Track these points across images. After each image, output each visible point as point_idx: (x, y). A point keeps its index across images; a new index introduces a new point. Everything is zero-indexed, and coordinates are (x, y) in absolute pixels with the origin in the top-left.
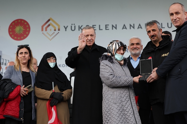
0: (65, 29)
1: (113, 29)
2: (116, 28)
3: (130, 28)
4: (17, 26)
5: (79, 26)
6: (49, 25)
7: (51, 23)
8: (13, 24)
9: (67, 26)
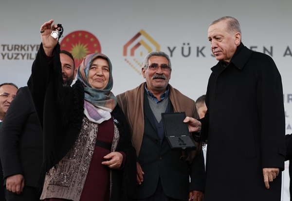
0: (169, 53)
2: (271, 54)
4: (75, 45)
5: (198, 48)
6: (139, 44)
7: (142, 41)
8: (68, 40)
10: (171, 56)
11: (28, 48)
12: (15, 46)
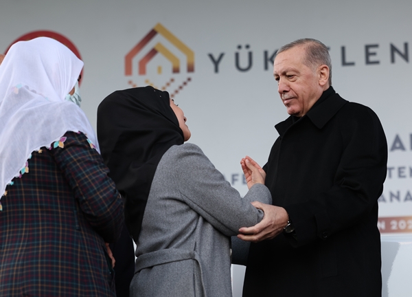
0: (212, 66)
1: (393, 60)
2: (405, 57)
5: (266, 53)
6: (153, 52)
7: (159, 44)
9: (222, 56)
10: (216, 70)
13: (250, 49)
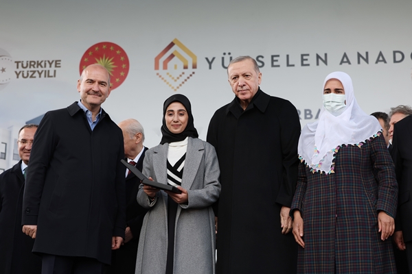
0: (208, 65)
1: (318, 64)
2: (325, 62)
3: (359, 63)
4: (99, 60)
6: (172, 56)
7: (176, 51)
8: (90, 53)
9: (214, 59)
10: (210, 68)
11: (45, 64)
12: (31, 62)
13: (231, 56)
